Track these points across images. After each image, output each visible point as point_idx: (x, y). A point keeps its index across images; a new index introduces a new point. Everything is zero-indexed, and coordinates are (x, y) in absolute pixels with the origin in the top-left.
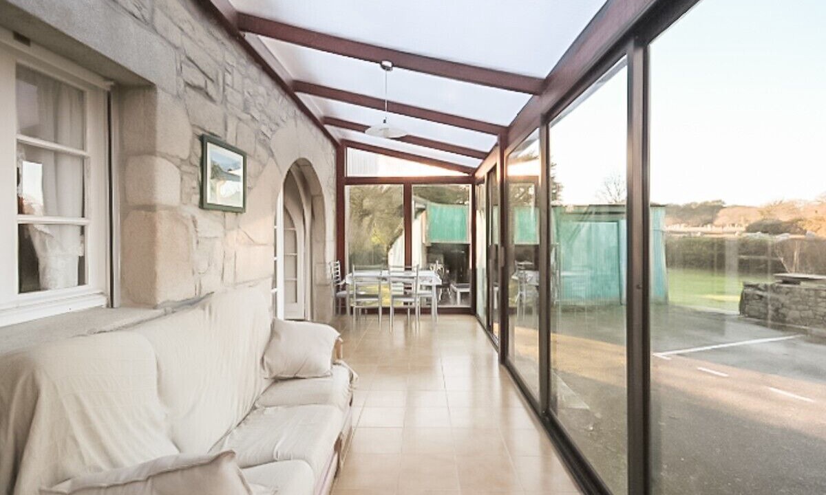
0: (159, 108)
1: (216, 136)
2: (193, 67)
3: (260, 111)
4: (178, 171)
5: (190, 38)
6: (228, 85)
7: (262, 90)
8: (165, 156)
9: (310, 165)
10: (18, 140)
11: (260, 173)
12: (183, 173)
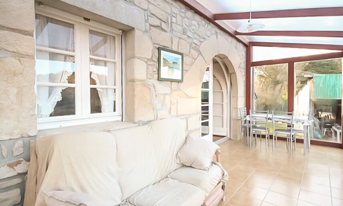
0: (136, 37)
1: (167, 47)
2: (154, 17)
3: (193, 33)
4: (145, 64)
5: (153, 4)
6: (173, 23)
7: (194, 22)
8: (139, 58)
9: (227, 57)
10: (90, 58)
11: (193, 63)
12: (148, 65)
